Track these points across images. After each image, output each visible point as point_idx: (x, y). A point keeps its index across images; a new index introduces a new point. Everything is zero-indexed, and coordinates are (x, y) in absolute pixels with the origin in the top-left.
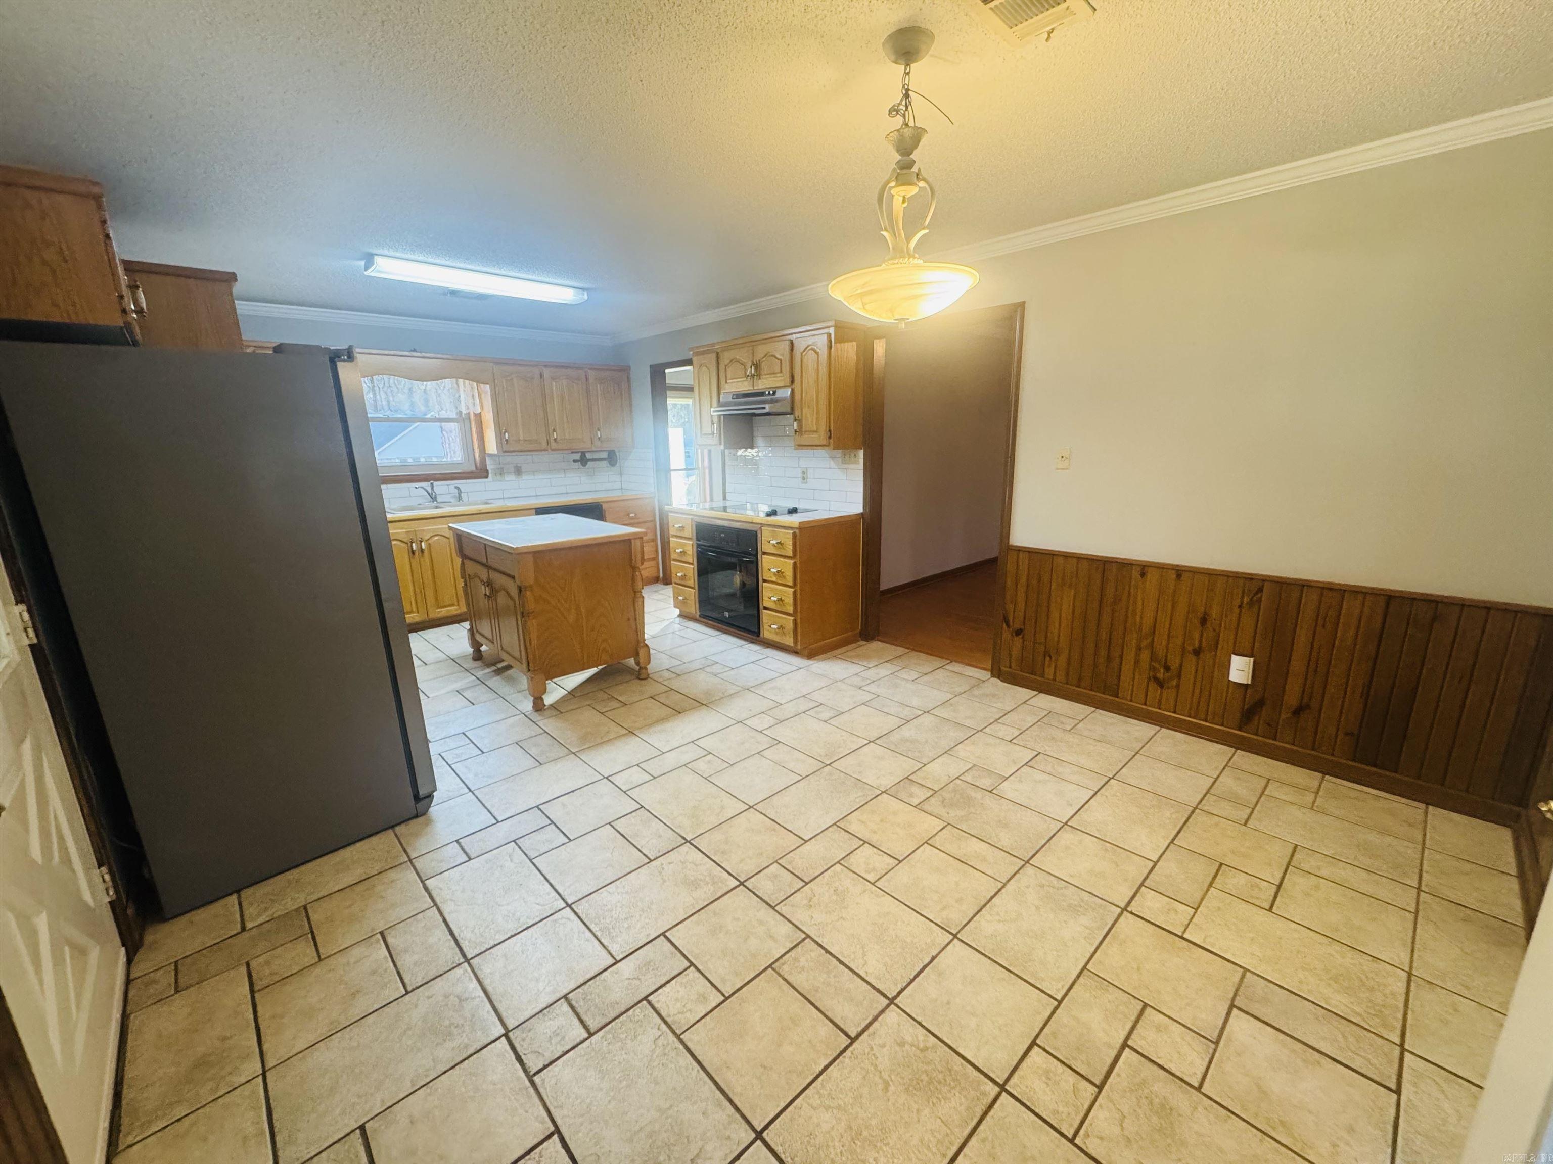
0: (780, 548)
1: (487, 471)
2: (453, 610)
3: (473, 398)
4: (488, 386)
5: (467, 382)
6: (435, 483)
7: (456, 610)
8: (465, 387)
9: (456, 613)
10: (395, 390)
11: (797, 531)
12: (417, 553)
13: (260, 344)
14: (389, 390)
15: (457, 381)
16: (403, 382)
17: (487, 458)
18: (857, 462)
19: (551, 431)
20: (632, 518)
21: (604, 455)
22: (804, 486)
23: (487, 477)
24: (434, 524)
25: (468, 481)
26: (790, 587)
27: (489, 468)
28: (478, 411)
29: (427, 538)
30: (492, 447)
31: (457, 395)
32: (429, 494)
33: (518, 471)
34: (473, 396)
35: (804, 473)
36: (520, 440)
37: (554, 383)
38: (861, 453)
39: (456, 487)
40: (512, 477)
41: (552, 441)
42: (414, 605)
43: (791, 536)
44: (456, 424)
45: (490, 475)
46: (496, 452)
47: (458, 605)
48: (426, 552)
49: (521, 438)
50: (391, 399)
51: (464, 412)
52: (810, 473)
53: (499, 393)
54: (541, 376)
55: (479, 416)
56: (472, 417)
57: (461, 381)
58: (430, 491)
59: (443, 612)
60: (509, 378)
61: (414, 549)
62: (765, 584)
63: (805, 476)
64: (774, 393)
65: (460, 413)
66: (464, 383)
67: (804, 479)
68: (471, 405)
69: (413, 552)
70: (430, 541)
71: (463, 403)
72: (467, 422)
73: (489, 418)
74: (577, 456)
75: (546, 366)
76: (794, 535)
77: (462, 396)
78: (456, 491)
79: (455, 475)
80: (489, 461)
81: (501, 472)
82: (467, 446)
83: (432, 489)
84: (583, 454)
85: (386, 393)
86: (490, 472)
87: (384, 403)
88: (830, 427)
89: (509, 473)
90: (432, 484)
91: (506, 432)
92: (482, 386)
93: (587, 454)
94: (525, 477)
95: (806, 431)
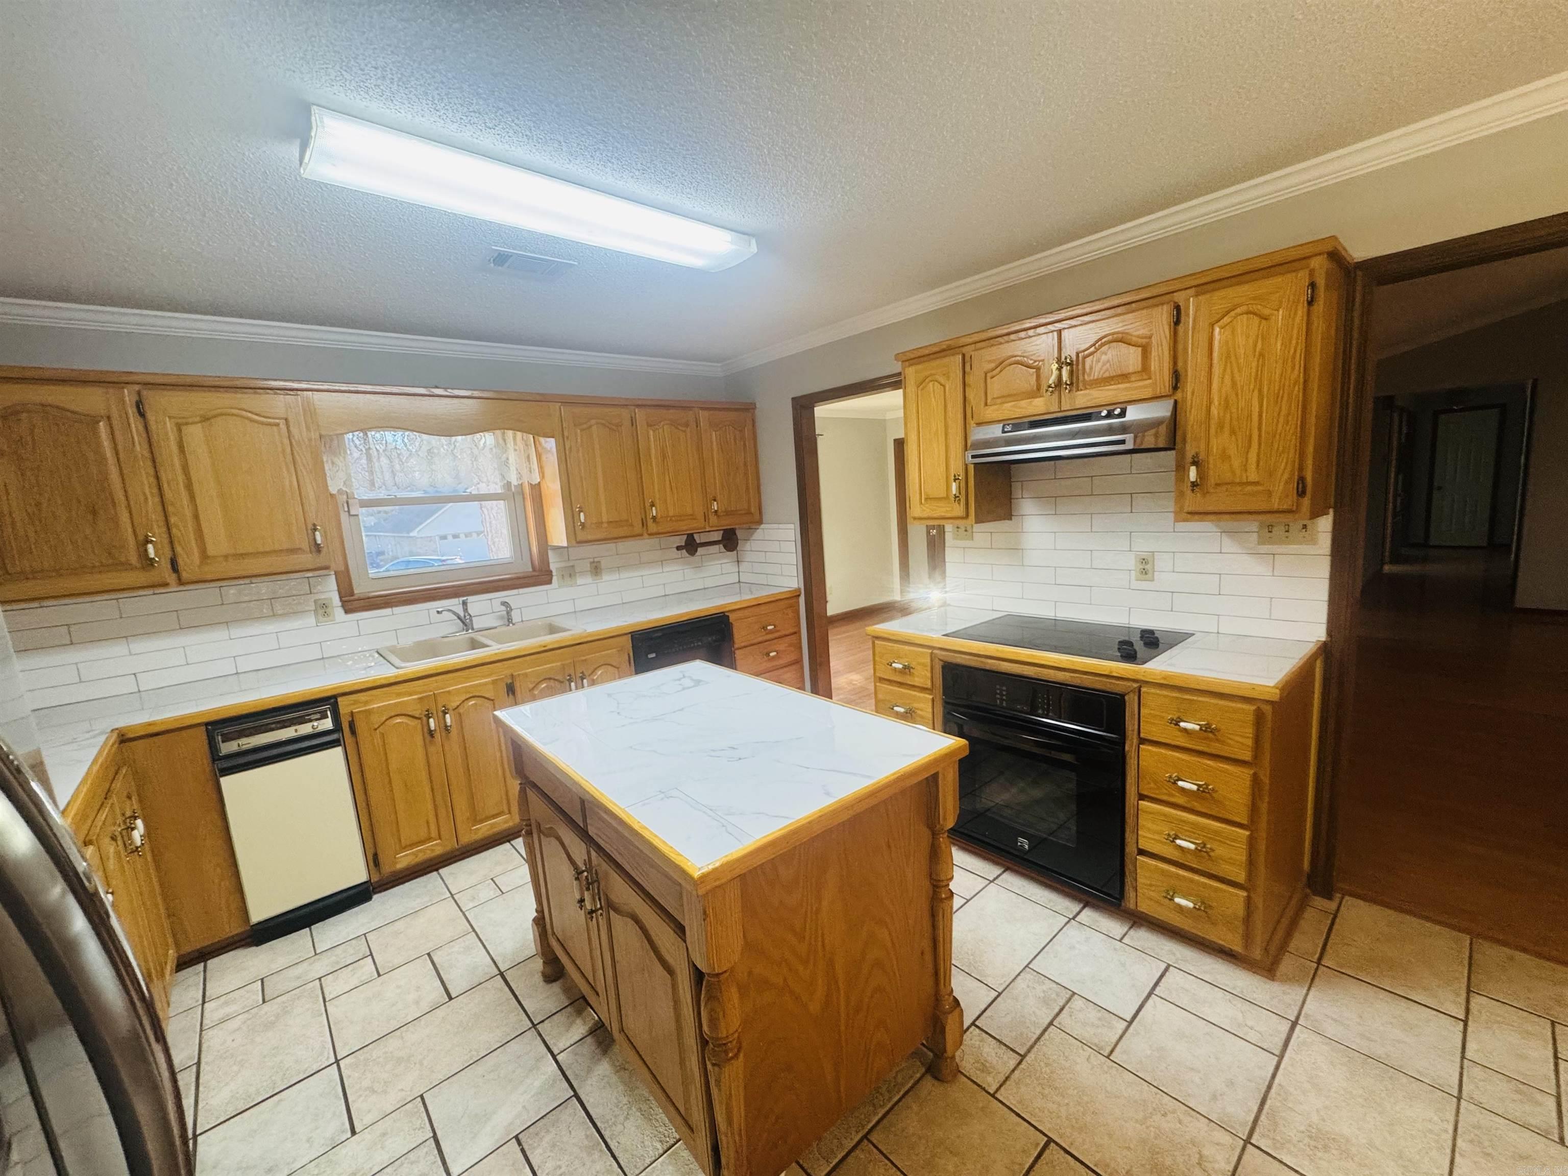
0: (1211, 740)
1: (550, 573)
2: (502, 822)
3: (529, 461)
4: (553, 440)
5: (519, 434)
6: (470, 599)
7: (506, 822)
8: (516, 443)
9: (506, 826)
10: (405, 454)
11: (1268, 709)
12: (437, 736)
13: (149, 379)
14: (394, 453)
15: (504, 434)
16: (419, 439)
17: (550, 553)
18: (1313, 541)
19: (648, 505)
20: (771, 632)
21: (717, 536)
22: (1145, 585)
23: (549, 582)
24: (468, 679)
25: (521, 591)
26: (1240, 826)
27: (553, 567)
28: (536, 479)
29: (455, 704)
30: (558, 534)
31: (504, 458)
32: (459, 618)
33: (596, 569)
34: (528, 457)
35: (1144, 561)
36: (602, 523)
37: (651, 433)
38: (1325, 524)
39: (504, 604)
40: (588, 579)
41: (650, 522)
42: (433, 827)
43: (1251, 718)
44: (502, 502)
45: (555, 579)
46: (565, 544)
47: (510, 813)
48: (454, 732)
49: (605, 519)
50: (397, 467)
51: (515, 482)
52: (1162, 563)
53: (571, 448)
54: (633, 422)
55: (537, 489)
56: (527, 490)
57: (510, 433)
58: (462, 614)
59: (483, 830)
60: (585, 426)
61: (433, 728)
62: (1143, 804)
63: (1148, 567)
64: (1123, 414)
65: (509, 484)
66: (515, 438)
67: (1144, 572)
68: (525, 472)
69: (431, 733)
70: (461, 710)
71: (513, 468)
72: (519, 499)
73: (553, 488)
74: (681, 540)
75: (638, 406)
76: (1259, 717)
77: (512, 459)
78: (503, 608)
79: (501, 584)
80: (552, 557)
81: (570, 573)
82: (518, 536)
83: (466, 610)
84: (690, 537)
85: (389, 458)
86: (554, 573)
87: (388, 476)
88: (1301, 469)
89: (582, 573)
90: (465, 603)
91: (580, 512)
92: (542, 440)
93: (696, 536)
94: (606, 577)
95: (1217, 485)
